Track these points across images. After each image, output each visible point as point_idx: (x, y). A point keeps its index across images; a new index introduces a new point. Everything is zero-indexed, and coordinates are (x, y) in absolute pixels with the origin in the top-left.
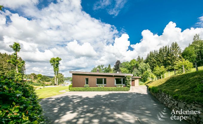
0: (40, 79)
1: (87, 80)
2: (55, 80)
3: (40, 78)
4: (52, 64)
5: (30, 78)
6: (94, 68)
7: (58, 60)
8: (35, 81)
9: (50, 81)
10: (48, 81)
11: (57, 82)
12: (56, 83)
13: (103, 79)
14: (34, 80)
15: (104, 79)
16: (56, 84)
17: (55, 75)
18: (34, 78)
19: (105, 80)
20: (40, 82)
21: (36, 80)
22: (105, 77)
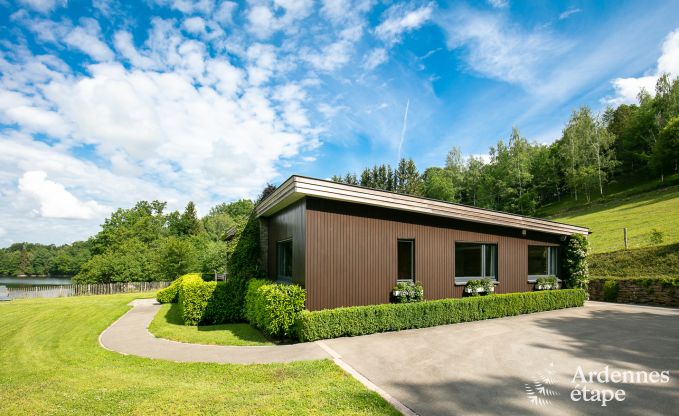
1: (405, 249)
6: (119, 212)
13: (484, 248)
15: (489, 246)
19: (493, 248)
22: (493, 239)
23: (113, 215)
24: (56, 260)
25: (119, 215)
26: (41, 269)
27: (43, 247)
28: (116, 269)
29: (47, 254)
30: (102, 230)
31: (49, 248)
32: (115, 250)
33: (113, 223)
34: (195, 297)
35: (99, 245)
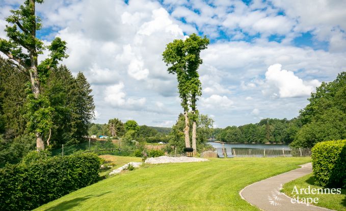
0: (133, 135)
2: (186, 132)
3: (133, 131)
4: (171, 65)
5: (106, 134)
6: (323, 85)
7: (195, 44)
8: (119, 142)
9: (159, 141)
10: (154, 141)
11: (194, 141)
12: (188, 146)
14: (116, 139)
16: (191, 150)
17: (186, 109)
18: (117, 133)
20: (131, 143)
21: (120, 139)
23: (318, 89)
24: (287, 130)
25: (323, 88)
26: (279, 138)
27: (279, 121)
28: (317, 136)
29: (282, 126)
30: (309, 103)
31: (283, 121)
32: (317, 119)
33: (318, 96)
34: (321, 158)
35: (307, 116)
